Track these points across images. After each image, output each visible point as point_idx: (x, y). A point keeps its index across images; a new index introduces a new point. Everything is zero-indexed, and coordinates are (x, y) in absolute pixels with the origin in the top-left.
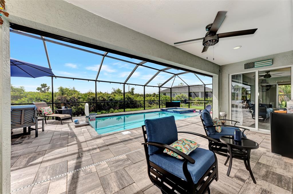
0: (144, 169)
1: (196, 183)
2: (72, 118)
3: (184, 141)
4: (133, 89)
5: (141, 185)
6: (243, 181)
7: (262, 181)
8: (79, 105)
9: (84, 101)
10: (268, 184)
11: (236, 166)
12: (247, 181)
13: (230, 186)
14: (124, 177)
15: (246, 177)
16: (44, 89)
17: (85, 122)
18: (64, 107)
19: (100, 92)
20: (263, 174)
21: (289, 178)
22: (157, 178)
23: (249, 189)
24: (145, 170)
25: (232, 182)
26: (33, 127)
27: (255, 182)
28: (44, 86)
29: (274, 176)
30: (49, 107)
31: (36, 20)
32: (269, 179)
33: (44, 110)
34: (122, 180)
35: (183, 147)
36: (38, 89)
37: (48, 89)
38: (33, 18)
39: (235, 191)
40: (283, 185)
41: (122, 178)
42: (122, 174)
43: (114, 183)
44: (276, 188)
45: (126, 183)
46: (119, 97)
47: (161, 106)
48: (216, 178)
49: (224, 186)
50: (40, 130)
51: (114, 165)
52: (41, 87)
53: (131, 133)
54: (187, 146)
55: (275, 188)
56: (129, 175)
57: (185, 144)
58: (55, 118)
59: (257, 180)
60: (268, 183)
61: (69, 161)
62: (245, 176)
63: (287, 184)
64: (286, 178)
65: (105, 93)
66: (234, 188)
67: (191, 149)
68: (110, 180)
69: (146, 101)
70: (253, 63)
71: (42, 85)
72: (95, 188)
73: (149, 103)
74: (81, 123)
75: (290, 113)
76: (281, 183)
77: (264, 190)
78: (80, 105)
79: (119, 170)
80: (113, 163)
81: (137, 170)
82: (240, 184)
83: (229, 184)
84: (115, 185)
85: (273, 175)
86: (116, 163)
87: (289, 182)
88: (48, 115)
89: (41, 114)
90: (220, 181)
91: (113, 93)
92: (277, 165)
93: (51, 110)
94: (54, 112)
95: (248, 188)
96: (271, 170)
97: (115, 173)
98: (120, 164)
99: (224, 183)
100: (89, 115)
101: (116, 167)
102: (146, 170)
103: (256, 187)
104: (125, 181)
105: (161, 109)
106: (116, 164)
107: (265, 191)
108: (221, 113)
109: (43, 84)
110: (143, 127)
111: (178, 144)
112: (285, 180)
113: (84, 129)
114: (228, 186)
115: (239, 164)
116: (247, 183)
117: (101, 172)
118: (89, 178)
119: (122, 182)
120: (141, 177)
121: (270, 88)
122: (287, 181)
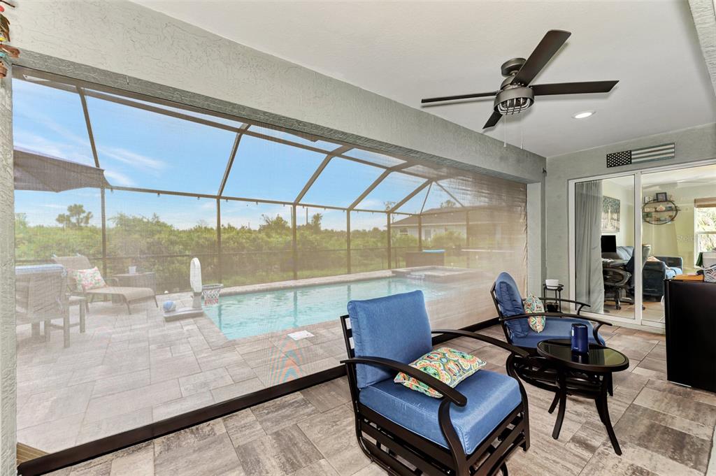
0: (347, 426)
1: (469, 452)
2: (157, 297)
3: (444, 354)
4: (317, 218)
5: (339, 463)
6: (591, 449)
7: (637, 450)
8: (173, 263)
9: (187, 253)
10: (650, 456)
11: (578, 414)
12: (602, 448)
13: (558, 463)
14: (296, 444)
15: (598, 441)
16: (78, 220)
17: (191, 309)
18: (135, 268)
19: (229, 225)
20: (639, 432)
21: (703, 440)
22: (379, 445)
23: (603, 468)
24: (349, 428)
25: (565, 452)
26: (59, 322)
27: (619, 452)
28: (77, 210)
29: (666, 436)
30: (96, 268)
31: (76, 57)
32: (653, 445)
33: (82, 275)
34: (292, 452)
35: (442, 368)
36: (61, 219)
37: (87, 218)
38: (70, 52)
39: (569, 473)
40: (686, 457)
41: (292, 448)
42: (291, 440)
43: (273, 460)
44: (668, 464)
45: (301, 460)
46: (280, 239)
47: (393, 264)
48: (525, 443)
49: (545, 461)
50: (74, 330)
51: (269, 416)
52: (67, 213)
53: (313, 335)
54: (451, 365)
55: (664, 465)
56: (308, 442)
57: (448, 360)
58: (110, 297)
59: (625, 447)
60: (650, 452)
61: (156, 407)
62: (597, 437)
63: (695, 454)
64: (695, 440)
65: (243, 227)
66: (568, 466)
67: (461, 373)
68: (262, 453)
69: (352, 252)
70: (627, 152)
71: (70, 209)
72: (226, 471)
73: (361, 256)
74: (180, 311)
75: (711, 281)
76: (682, 452)
77: (639, 469)
78: (176, 262)
79: (283, 430)
80: (268, 413)
81: (329, 428)
82: (582, 456)
83: (555, 458)
84: (274, 464)
85: (663, 433)
86: (276, 411)
87: (700, 449)
88: (92, 289)
89: (75, 286)
90: (535, 452)
91: (263, 229)
92: (678, 410)
93: (99, 276)
94: (108, 282)
95: (601, 465)
96: (660, 422)
97: (274, 436)
98: (286, 413)
99: (544, 454)
100: (203, 290)
101: (277, 422)
102: (352, 427)
103: (619, 462)
104: (298, 455)
105: (393, 272)
106: (276, 413)
107: (641, 471)
108: (548, 282)
109: (73, 205)
110: (343, 318)
111: (431, 362)
112: (691, 446)
113: (189, 326)
114: (554, 461)
115: (585, 411)
116: (599, 454)
117: (239, 435)
118: (209, 448)
119: (292, 458)
120: (339, 446)
121: (676, 214)
122: (696, 447)
